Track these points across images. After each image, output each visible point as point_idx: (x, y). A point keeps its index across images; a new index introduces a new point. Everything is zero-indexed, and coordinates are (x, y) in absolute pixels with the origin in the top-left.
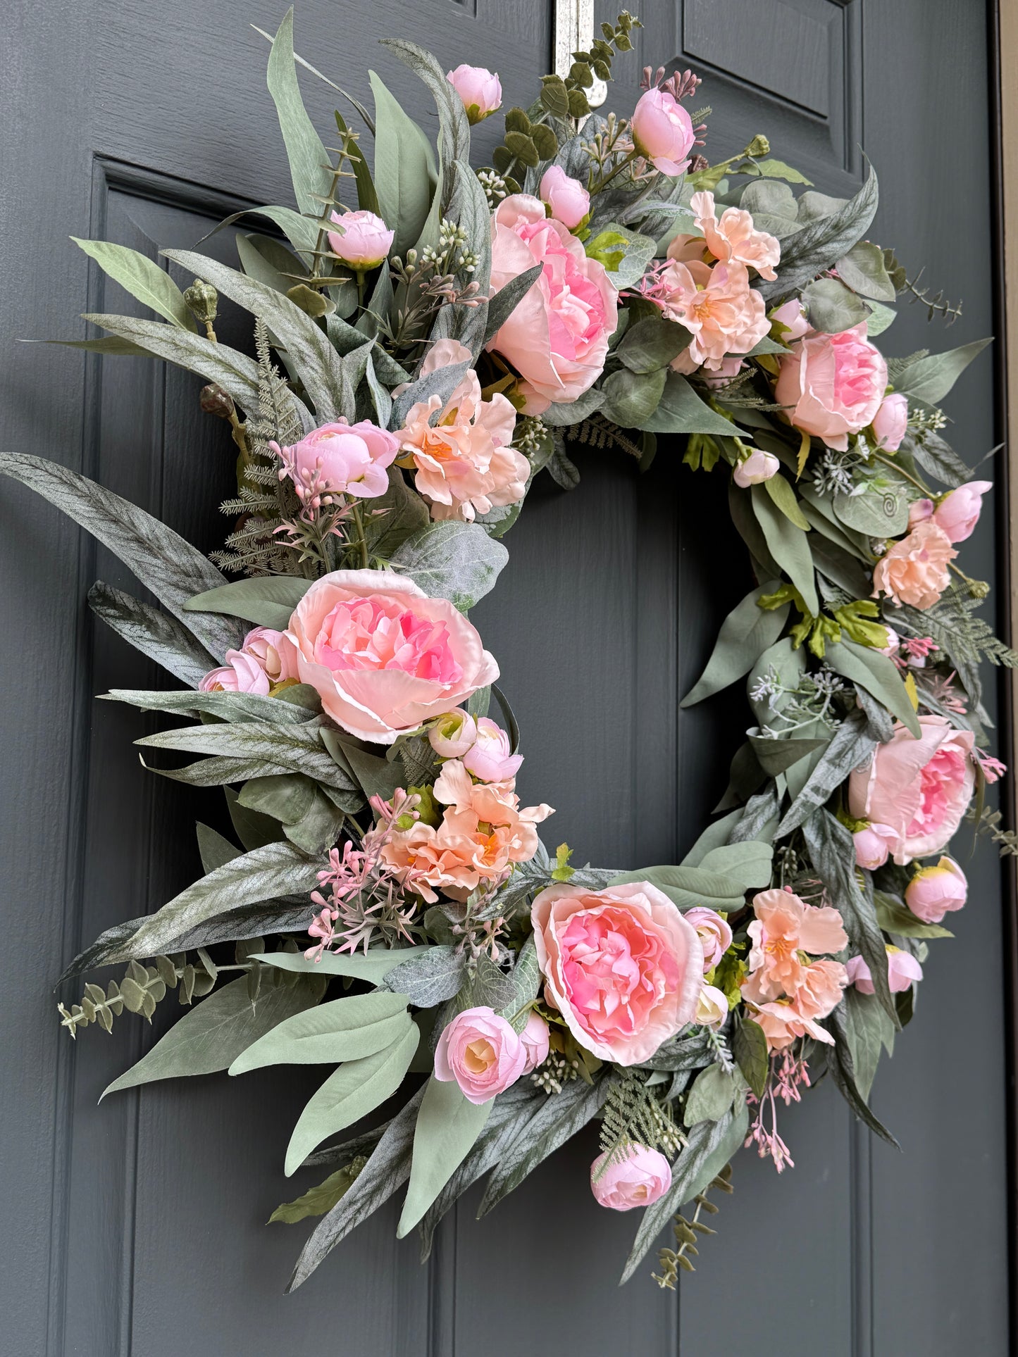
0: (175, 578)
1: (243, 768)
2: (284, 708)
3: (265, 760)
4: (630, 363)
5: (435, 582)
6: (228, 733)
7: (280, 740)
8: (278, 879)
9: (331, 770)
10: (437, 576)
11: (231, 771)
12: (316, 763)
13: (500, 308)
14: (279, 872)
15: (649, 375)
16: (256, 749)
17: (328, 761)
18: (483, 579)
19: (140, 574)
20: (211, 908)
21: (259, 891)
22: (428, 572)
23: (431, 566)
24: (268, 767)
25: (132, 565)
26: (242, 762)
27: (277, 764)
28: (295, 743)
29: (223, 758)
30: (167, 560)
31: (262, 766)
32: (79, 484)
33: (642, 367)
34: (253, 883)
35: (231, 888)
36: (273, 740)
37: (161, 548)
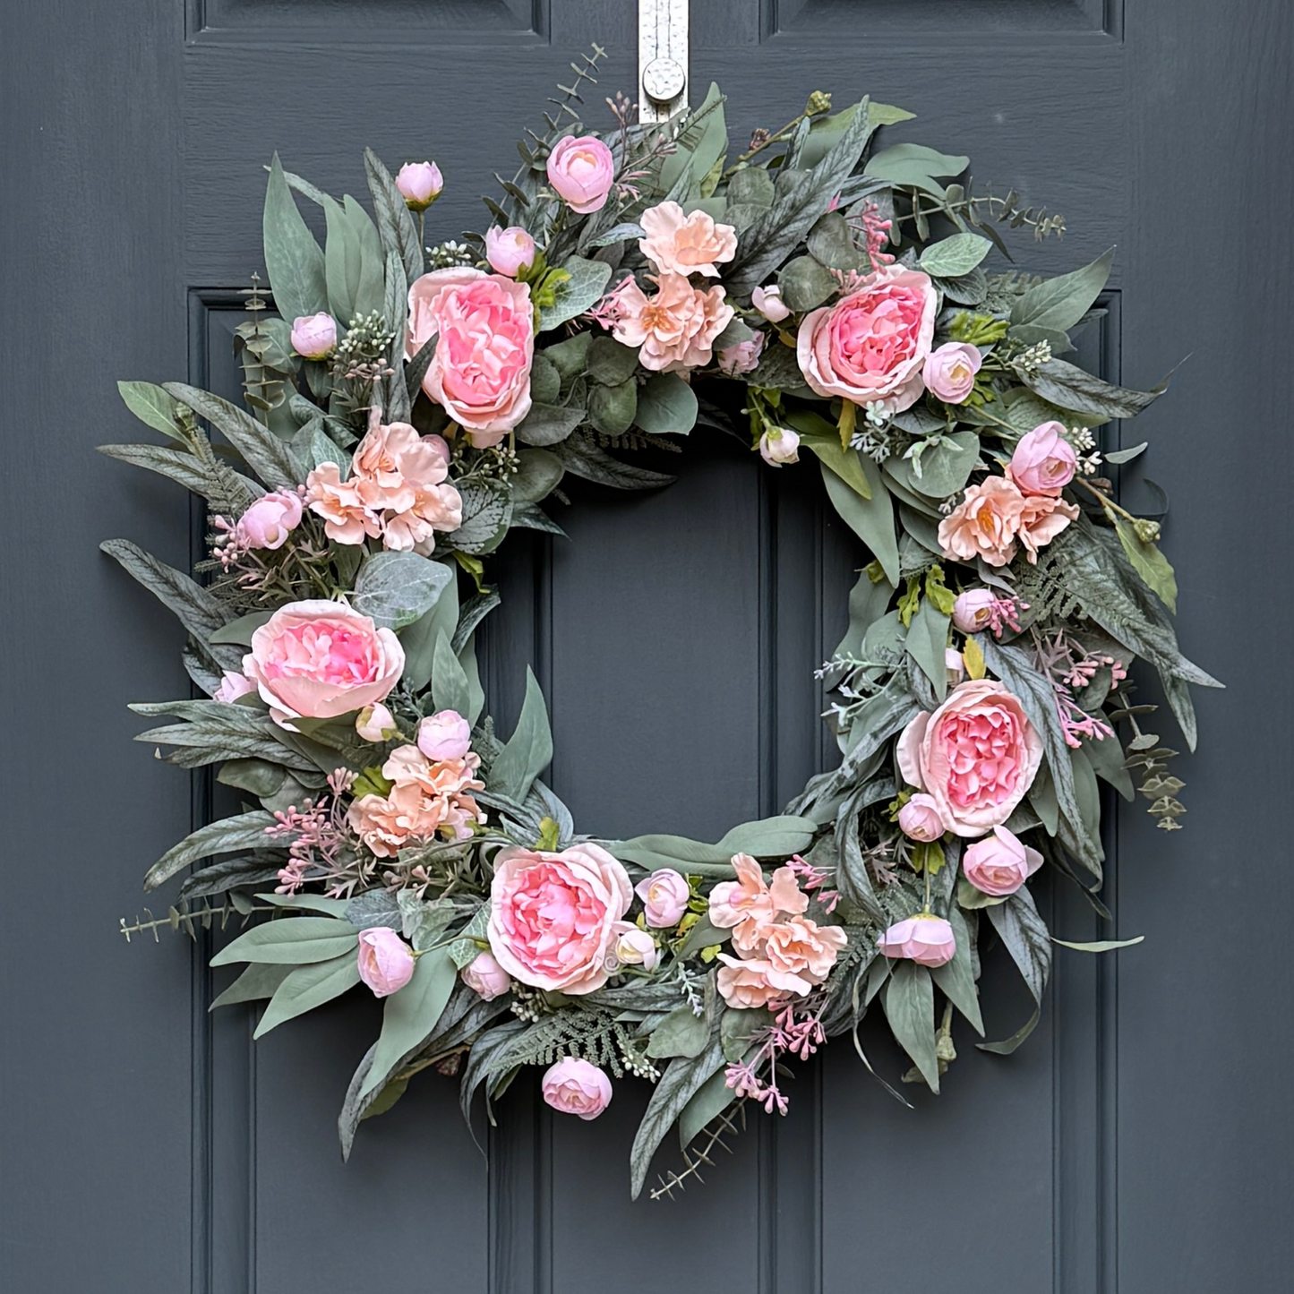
0: (205, 620)
1: (207, 754)
2: (240, 710)
3: (220, 748)
4: (603, 378)
5: (376, 603)
6: (191, 729)
7: (231, 733)
8: (255, 835)
9: (287, 755)
10: (375, 598)
11: (199, 757)
12: (271, 750)
13: (414, 371)
14: (257, 831)
15: (621, 386)
16: (212, 740)
17: (283, 748)
18: (425, 596)
19: (183, 620)
20: (198, 853)
21: (236, 844)
22: (369, 596)
23: (371, 591)
24: (226, 753)
25: (180, 614)
26: (205, 750)
27: (233, 751)
28: (244, 735)
29: (190, 748)
30: (198, 607)
31: (221, 752)
32: (145, 558)
33: (613, 380)
34: (234, 837)
35: (214, 840)
36: (224, 733)
37: (193, 599)
